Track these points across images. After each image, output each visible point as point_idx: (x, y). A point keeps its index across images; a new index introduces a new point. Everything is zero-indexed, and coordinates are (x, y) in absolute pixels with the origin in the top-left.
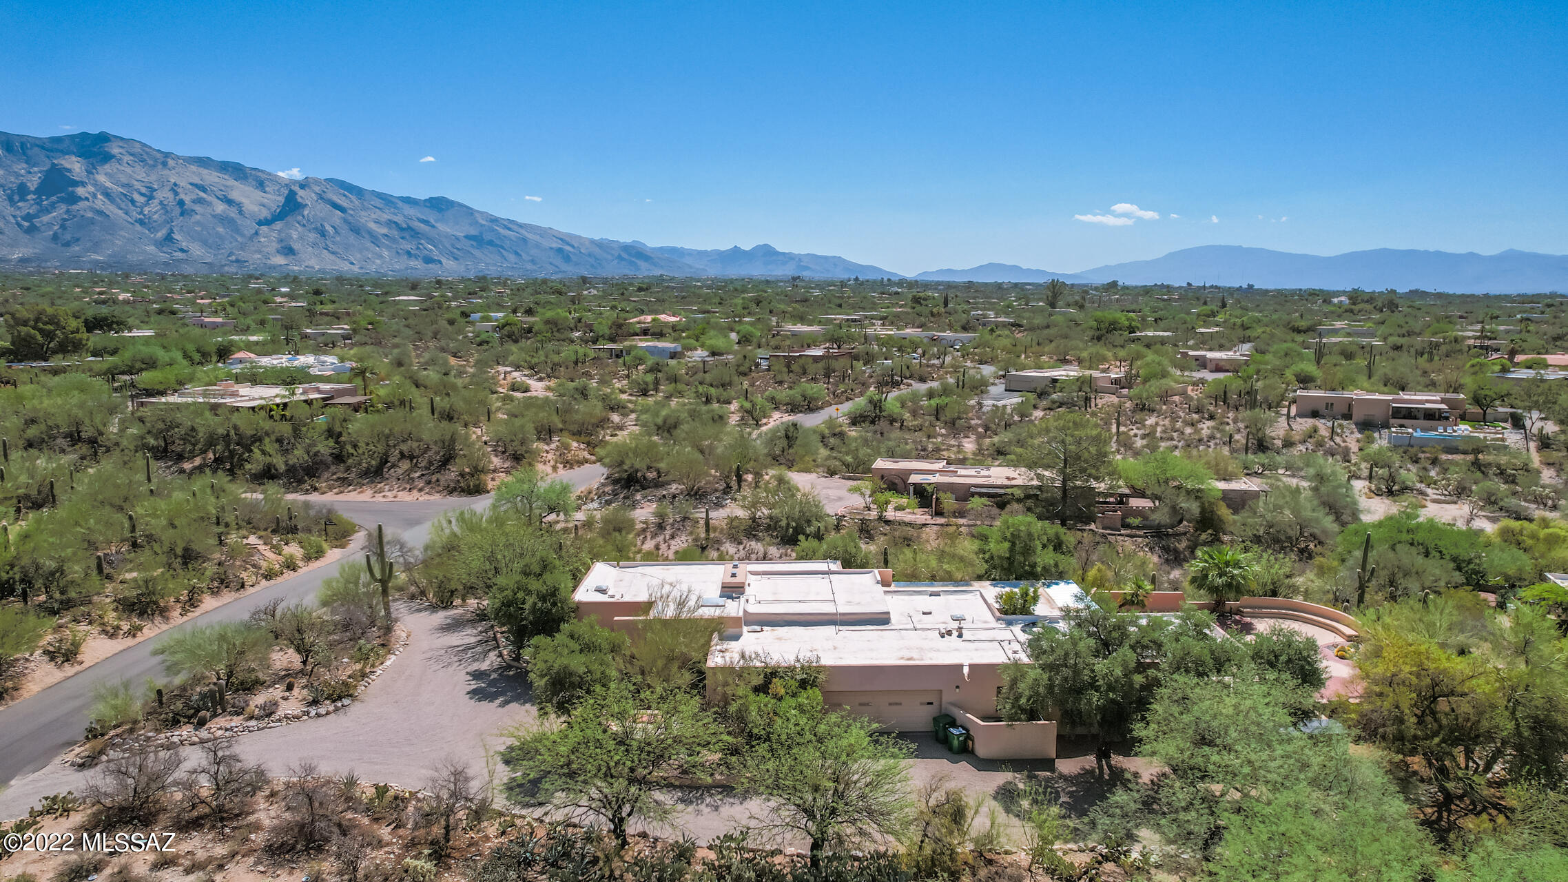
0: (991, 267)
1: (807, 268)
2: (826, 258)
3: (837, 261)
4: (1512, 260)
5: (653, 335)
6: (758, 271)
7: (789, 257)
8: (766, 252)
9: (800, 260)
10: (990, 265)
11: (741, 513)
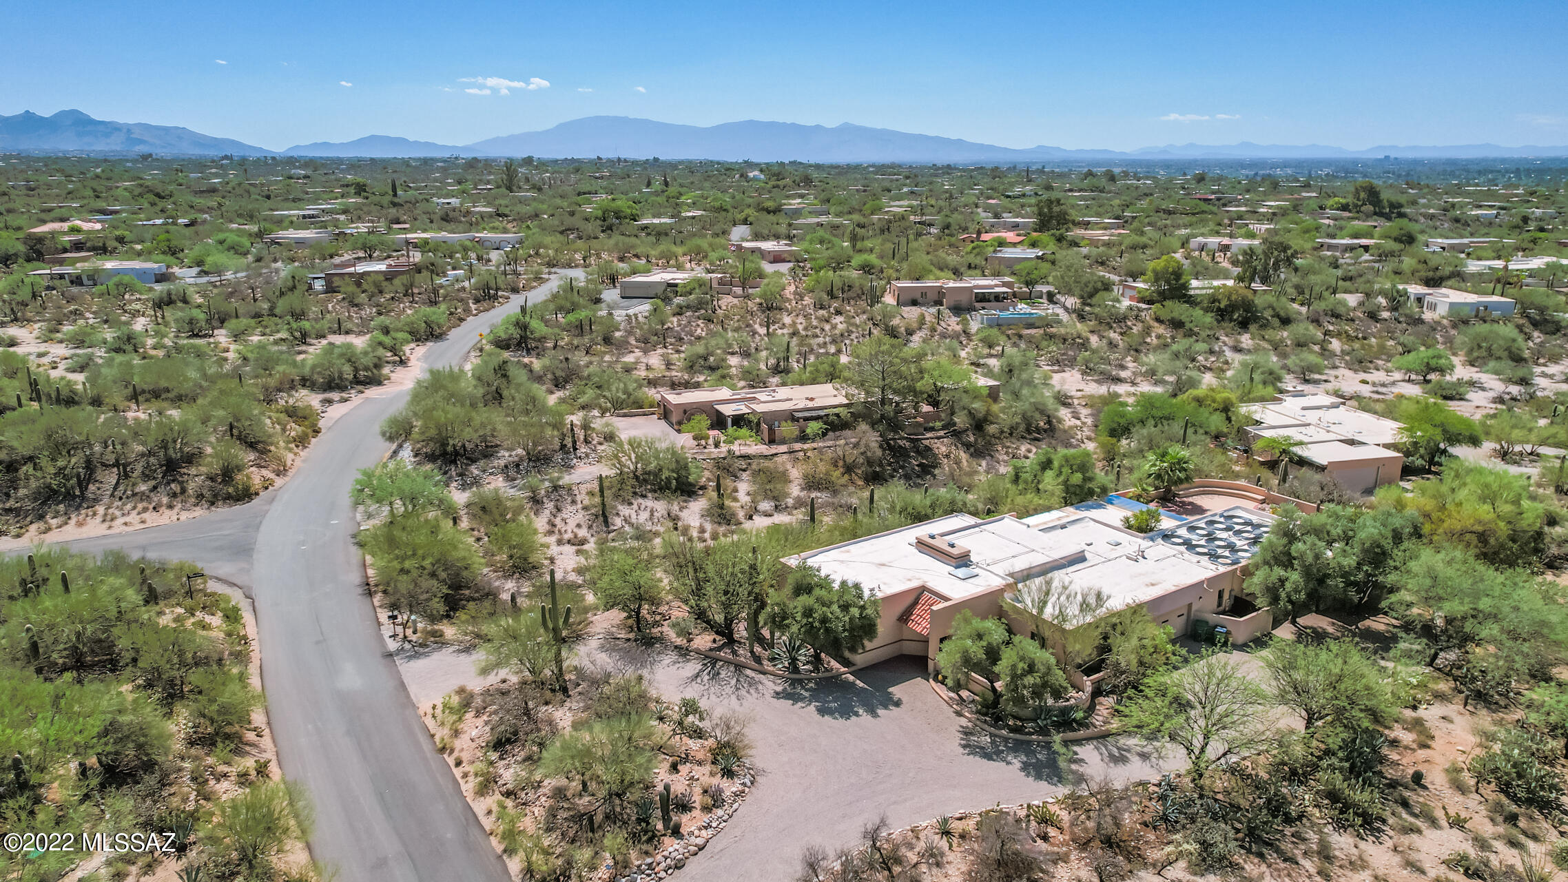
0: (373, 140)
1: (141, 142)
2: (166, 130)
3: (180, 133)
4: (848, 132)
5: (93, 249)
6: (69, 145)
7: (111, 128)
8: (78, 122)
9: (129, 130)
10: (373, 138)
11: (607, 471)
